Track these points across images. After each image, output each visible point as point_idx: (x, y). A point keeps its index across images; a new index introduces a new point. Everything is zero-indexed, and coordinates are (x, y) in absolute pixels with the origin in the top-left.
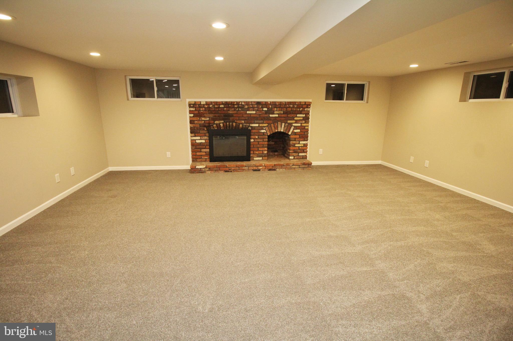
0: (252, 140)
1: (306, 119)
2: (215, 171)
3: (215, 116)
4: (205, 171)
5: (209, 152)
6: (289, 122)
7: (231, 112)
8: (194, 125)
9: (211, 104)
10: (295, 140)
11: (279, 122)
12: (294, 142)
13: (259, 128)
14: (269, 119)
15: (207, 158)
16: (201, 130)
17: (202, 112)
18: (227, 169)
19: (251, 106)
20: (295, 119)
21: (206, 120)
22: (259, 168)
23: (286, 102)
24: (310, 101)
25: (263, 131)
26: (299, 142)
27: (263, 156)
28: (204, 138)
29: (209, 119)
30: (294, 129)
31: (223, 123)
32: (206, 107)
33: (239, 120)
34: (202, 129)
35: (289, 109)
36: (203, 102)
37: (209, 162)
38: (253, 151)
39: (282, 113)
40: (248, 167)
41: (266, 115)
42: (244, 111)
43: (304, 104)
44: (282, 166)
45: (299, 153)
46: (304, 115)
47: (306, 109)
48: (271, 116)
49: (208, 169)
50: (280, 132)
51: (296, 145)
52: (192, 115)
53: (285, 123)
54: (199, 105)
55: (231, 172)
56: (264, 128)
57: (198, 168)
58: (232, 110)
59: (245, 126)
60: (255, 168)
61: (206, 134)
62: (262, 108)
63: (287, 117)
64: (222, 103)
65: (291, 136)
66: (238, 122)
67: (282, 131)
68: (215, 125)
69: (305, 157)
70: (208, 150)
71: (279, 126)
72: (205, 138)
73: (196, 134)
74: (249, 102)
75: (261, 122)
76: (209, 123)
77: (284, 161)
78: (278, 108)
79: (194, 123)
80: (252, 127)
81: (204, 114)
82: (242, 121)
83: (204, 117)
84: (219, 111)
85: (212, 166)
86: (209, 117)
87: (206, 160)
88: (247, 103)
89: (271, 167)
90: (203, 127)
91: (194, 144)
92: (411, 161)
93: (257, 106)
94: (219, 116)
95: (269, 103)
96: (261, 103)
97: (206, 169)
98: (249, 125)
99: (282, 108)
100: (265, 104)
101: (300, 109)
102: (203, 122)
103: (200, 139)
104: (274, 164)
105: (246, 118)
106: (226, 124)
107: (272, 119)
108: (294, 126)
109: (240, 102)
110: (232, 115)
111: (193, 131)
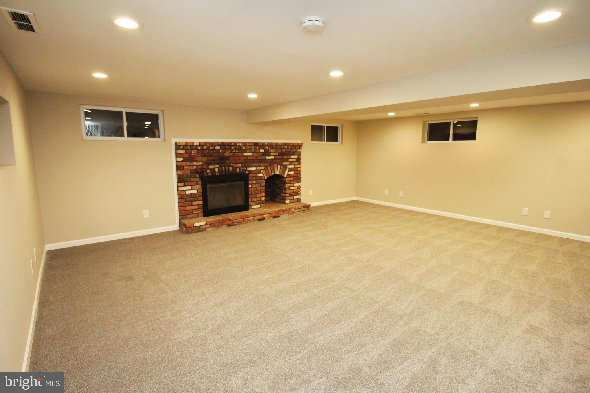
0: (250, 186)
1: (299, 160)
2: (217, 227)
3: (209, 160)
4: (205, 229)
5: (202, 205)
6: (284, 163)
7: (226, 155)
8: (183, 171)
9: (206, 145)
10: (290, 183)
11: (275, 164)
12: (289, 185)
13: (257, 172)
14: (265, 161)
15: (200, 213)
16: (191, 178)
17: (193, 155)
18: (231, 222)
19: (249, 147)
20: (290, 160)
21: (198, 164)
22: (263, 217)
23: (281, 143)
24: (300, 141)
25: (260, 175)
26: (294, 185)
27: (261, 202)
28: (196, 187)
29: (201, 164)
30: (289, 171)
31: (218, 168)
32: (199, 148)
33: (236, 163)
34: (194, 176)
35: (284, 151)
36: (196, 143)
37: (202, 217)
38: (251, 198)
39: (278, 154)
40: (252, 217)
41: (262, 158)
42: (241, 153)
43: (297, 145)
44: (285, 211)
45: (294, 196)
46: (296, 157)
47: (298, 151)
48: (267, 158)
49: (208, 226)
50: (277, 175)
51: (291, 188)
52: (180, 159)
53: (281, 165)
54: (190, 146)
55: (235, 225)
56: (261, 171)
57: (196, 225)
58: (228, 152)
59: (241, 170)
60: (260, 217)
61: (198, 182)
62: (260, 149)
63: (283, 158)
64: (218, 144)
65: (286, 178)
66: (235, 165)
67: (278, 173)
68: (209, 171)
69: (299, 200)
70: (201, 202)
71: (275, 168)
72: (197, 187)
73: (186, 184)
74: (247, 143)
75: (258, 164)
76: (202, 168)
77: (283, 207)
78: (274, 150)
79: (183, 169)
80: (249, 171)
81: (196, 157)
82: (239, 165)
83: (196, 161)
84: (214, 154)
85: (214, 221)
86: (202, 161)
87: (198, 215)
88: (245, 144)
89: (275, 214)
90: (195, 174)
91: (182, 197)
92: (386, 194)
93: (254, 147)
94: (213, 160)
95: (266, 144)
96: (259, 144)
97: (206, 225)
98: (246, 169)
99: (278, 149)
100: (262, 145)
101: (293, 150)
102: (195, 167)
103: (192, 189)
104: (278, 210)
105: (243, 161)
106: (222, 169)
107: (269, 161)
108: (289, 168)
109: (237, 143)
110: (227, 158)
111: (182, 180)
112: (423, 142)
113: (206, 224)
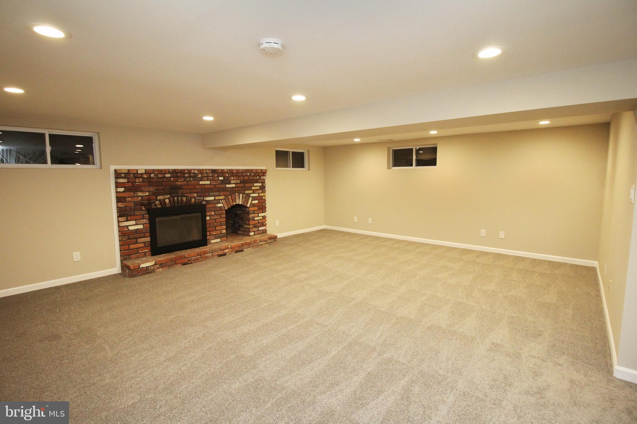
0: (208, 218)
1: (263, 188)
2: (169, 266)
3: (158, 190)
4: (154, 270)
5: (149, 242)
6: (247, 192)
7: (179, 183)
8: (126, 204)
9: (153, 173)
10: (254, 213)
11: (236, 192)
12: (253, 215)
13: (215, 202)
14: (226, 189)
15: (147, 251)
16: (136, 211)
17: (138, 185)
18: (186, 260)
19: (206, 175)
20: (253, 188)
21: (144, 195)
22: (225, 252)
23: (243, 170)
24: (263, 168)
25: (219, 205)
26: (258, 215)
27: (222, 236)
28: (141, 222)
29: (148, 194)
30: (252, 200)
31: (169, 198)
32: (146, 177)
33: (191, 193)
34: (139, 209)
35: (246, 178)
36: (141, 170)
37: (150, 256)
38: (210, 232)
39: (239, 182)
40: (212, 253)
41: (222, 186)
42: (196, 181)
43: (260, 171)
44: (249, 245)
45: (258, 227)
46: (260, 184)
47: (262, 178)
48: (227, 186)
49: (158, 266)
50: (239, 205)
51: (256, 219)
52: (122, 190)
53: (243, 194)
54: (134, 174)
55: (192, 263)
56: (221, 201)
57: (143, 267)
58: (181, 180)
59: (198, 201)
60: (220, 253)
61: (145, 215)
62: (218, 176)
63: (245, 186)
64: (168, 171)
65: (250, 208)
66: (189, 195)
67: (240, 203)
68: (157, 202)
69: (265, 231)
70: (148, 239)
71: (237, 198)
72: (143, 222)
73: (129, 218)
74: (203, 170)
75: (217, 193)
76: (149, 200)
77: (247, 240)
78: (235, 177)
79: (125, 201)
80: (206, 201)
81: (141, 187)
82: (194, 194)
83: (142, 191)
84: (163, 183)
85: (165, 260)
86: (149, 192)
87: (145, 254)
88: (201, 171)
89: (237, 249)
90: (140, 207)
91: (124, 234)
92: (355, 221)
93: (212, 175)
94: (163, 189)
95: (226, 170)
96: (218, 171)
97: (156, 266)
98: (203, 199)
99: (239, 176)
100: (222, 172)
101: (257, 177)
102: (140, 198)
103: (136, 224)
104: (242, 244)
105: (199, 190)
106: (174, 200)
107: (229, 190)
108: (252, 197)
109: (192, 170)
110: (180, 188)
111: (122, 213)
112: (389, 168)
113: (155, 264)
